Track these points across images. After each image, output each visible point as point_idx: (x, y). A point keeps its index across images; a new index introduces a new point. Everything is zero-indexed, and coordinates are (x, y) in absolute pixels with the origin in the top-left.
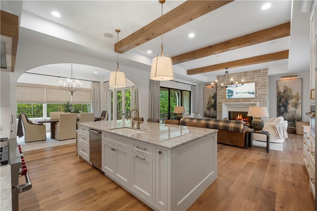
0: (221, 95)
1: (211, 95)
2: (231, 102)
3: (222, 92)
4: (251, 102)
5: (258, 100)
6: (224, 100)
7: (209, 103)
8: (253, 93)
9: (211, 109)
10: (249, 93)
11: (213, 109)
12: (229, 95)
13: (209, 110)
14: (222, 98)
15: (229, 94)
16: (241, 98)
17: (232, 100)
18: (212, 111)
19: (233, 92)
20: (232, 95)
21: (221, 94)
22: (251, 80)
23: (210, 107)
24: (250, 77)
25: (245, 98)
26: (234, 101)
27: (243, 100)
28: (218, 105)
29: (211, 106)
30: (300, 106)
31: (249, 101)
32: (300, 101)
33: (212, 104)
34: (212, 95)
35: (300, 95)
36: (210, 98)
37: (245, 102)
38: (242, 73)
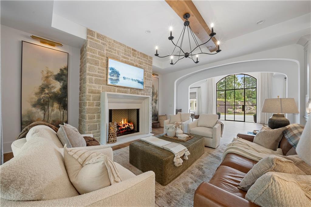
0: (96, 76)
1: (50, 69)
2: (114, 92)
3: (99, 69)
4: (139, 94)
5: (145, 93)
6: (101, 86)
7: (42, 89)
8: (142, 83)
9: (52, 106)
10: (139, 82)
11: (56, 105)
12: (112, 78)
13: (43, 109)
14: (98, 82)
15: (113, 76)
16: (128, 88)
17: (117, 89)
18: (53, 110)
19: (119, 75)
20: (118, 80)
21: (97, 73)
22: (140, 65)
23: (48, 101)
24: (138, 59)
25: (133, 88)
26: (119, 91)
27: (131, 90)
28: (90, 96)
29: (50, 97)
30: (157, 102)
31: (138, 94)
32: (157, 98)
33: (54, 93)
34: (56, 72)
35: (158, 93)
36: (47, 77)
37: (134, 94)
38: (130, 48)
